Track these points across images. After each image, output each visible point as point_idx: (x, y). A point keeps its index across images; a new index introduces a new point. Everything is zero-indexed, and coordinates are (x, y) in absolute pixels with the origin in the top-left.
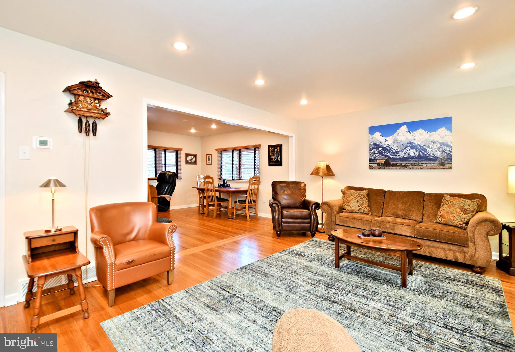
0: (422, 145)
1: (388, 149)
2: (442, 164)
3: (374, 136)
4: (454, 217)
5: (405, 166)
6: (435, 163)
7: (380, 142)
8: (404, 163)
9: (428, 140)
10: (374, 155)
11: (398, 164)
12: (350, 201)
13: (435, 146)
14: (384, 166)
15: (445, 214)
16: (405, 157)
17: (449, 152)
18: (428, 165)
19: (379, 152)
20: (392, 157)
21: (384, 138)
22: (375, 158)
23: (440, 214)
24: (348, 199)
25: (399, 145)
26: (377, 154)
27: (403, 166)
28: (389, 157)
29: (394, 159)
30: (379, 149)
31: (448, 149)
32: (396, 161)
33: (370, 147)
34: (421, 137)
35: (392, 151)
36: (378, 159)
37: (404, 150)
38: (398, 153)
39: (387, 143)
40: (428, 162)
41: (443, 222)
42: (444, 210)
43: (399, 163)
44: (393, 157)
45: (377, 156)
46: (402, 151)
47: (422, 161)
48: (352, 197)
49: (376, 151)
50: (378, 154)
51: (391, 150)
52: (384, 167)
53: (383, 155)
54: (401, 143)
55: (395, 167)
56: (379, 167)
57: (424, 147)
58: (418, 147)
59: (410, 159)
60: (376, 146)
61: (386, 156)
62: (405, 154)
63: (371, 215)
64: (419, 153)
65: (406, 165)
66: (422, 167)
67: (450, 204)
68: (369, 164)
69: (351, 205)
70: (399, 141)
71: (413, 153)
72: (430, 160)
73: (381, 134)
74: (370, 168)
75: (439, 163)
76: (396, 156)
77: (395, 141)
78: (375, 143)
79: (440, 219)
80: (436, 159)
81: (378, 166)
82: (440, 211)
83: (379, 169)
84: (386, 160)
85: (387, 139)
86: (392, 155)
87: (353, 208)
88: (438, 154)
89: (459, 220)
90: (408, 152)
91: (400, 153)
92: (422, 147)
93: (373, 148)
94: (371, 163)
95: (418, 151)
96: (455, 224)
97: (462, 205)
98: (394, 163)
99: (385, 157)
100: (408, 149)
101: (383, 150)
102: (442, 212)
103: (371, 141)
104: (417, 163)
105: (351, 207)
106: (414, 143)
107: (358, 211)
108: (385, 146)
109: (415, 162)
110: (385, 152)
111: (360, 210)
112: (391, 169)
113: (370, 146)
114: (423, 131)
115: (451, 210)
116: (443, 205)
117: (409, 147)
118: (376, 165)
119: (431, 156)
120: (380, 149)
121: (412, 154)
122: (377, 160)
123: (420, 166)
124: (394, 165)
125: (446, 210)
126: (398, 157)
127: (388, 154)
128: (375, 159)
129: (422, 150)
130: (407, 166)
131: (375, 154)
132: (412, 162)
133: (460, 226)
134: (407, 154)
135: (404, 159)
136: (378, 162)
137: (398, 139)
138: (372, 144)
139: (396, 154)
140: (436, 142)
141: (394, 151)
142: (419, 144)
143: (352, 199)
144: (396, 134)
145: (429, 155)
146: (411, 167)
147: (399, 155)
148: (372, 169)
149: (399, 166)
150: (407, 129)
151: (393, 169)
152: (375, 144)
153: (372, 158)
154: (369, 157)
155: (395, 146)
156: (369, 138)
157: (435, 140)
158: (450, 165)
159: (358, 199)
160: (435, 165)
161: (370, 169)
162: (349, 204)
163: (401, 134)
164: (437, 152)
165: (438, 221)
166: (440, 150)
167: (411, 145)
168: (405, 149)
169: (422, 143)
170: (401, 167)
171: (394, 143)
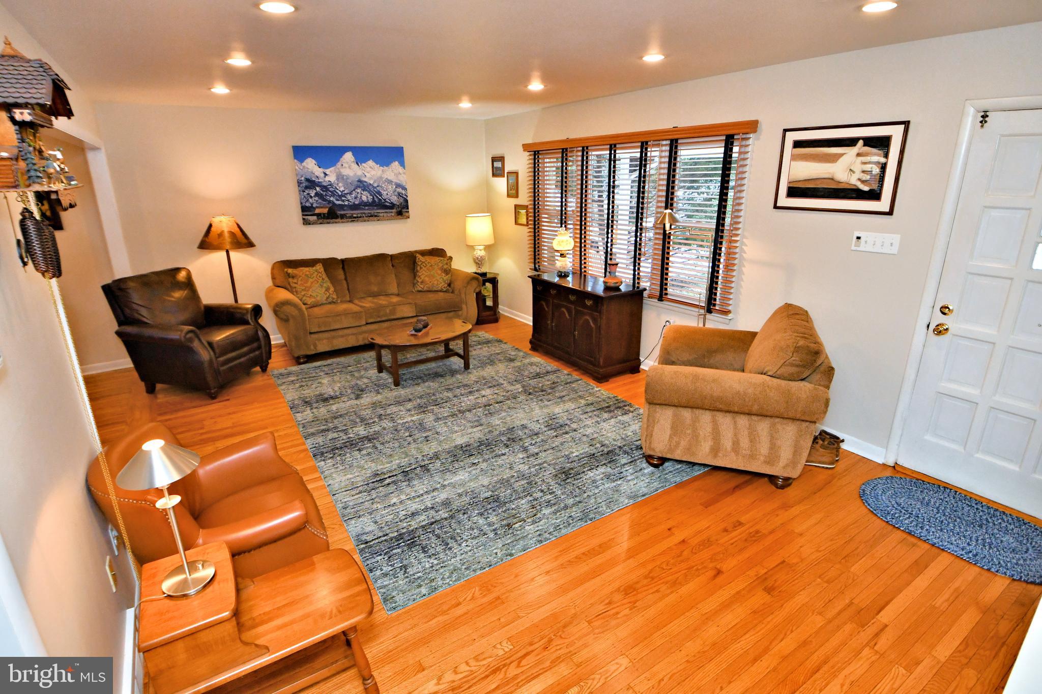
0: (375, 185)
1: (330, 189)
2: (400, 213)
3: (304, 164)
4: (438, 281)
5: (357, 217)
6: (392, 212)
7: (317, 177)
8: (356, 213)
9: (381, 178)
10: (310, 200)
11: (348, 215)
12: (310, 287)
13: (390, 187)
14: (328, 218)
15: (427, 279)
16: (357, 203)
17: (405, 197)
18: (385, 215)
19: (317, 194)
20: (338, 203)
21: (321, 170)
22: (312, 204)
23: (420, 281)
24: (306, 285)
25: (346, 185)
26: (314, 198)
27: (355, 218)
28: (334, 203)
29: (342, 207)
30: (316, 190)
31: (403, 192)
32: (344, 210)
33: (301, 185)
34: (373, 173)
35: (337, 193)
36: (317, 207)
37: (354, 192)
38: (345, 197)
39: (327, 179)
40: (383, 211)
41: (425, 289)
42: (423, 274)
43: (349, 212)
44: (340, 202)
45: (314, 201)
46: (350, 193)
47: (378, 209)
48: (311, 280)
49: (313, 193)
50: (317, 198)
51: (335, 191)
52: (328, 221)
53: (325, 200)
54: (348, 180)
55: (345, 220)
56: (321, 221)
57: (378, 188)
58: (371, 187)
59: (363, 206)
60: (310, 183)
61: (330, 202)
62: (356, 198)
63: (341, 302)
64: (373, 198)
65: (359, 215)
66: (378, 218)
67: (428, 265)
68: (303, 215)
69: (314, 294)
70: (345, 177)
71: (366, 197)
72: (386, 207)
73: (315, 163)
74: (306, 222)
75: (397, 212)
76: (343, 201)
77: (340, 177)
78: (308, 177)
79: (422, 286)
80: (393, 206)
81: (318, 219)
82: (419, 277)
83: (321, 223)
84: (330, 209)
85: (328, 171)
86: (338, 200)
87: (318, 298)
88: (394, 199)
89: (443, 284)
90: (359, 196)
91: (349, 197)
92: (375, 188)
93: (306, 187)
94: (306, 213)
95: (371, 195)
96: (440, 288)
97: (441, 265)
98: (342, 212)
99: (328, 204)
100: (359, 190)
101: (323, 191)
102: (422, 277)
103: (302, 173)
104: (372, 212)
105: (314, 298)
106: (366, 182)
107: (325, 302)
108: (325, 184)
109: (370, 212)
110: (326, 195)
111: (327, 298)
112: (339, 222)
113: (299, 183)
114: (374, 164)
115: (432, 273)
116: (421, 268)
117: (359, 187)
118: (315, 218)
119: (387, 202)
120: (318, 189)
121: (364, 198)
122: (315, 208)
123: (376, 216)
124: (342, 217)
125: (427, 274)
126: (346, 203)
127: (332, 199)
128: (312, 207)
129: (376, 192)
130: (360, 217)
131: (311, 197)
132: (366, 212)
133: (445, 289)
134: (358, 199)
135: (354, 207)
136: (317, 211)
137: (344, 174)
138: (303, 178)
139: (343, 198)
140: (390, 182)
141: (340, 193)
142: (372, 183)
143: (312, 283)
144: (339, 164)
145: (385, 200)
146: (365, 218)
147: (348, 201)
148: (310, 224)
149: (350, 217)
150: (353, 159)
151: (342, 222)
152: (307, 180)
153: (308, 204)
154: (301, 203)
155: (340, 184)
156: (297, 168)
157: (389, 178)
158: (407, 214)
159: (320, 281)
160: (393, 214)
161: (306, 224)
162: (310, 293)
163: (347, 166)
164: (393, 196)
165: (420, 289)
166: (396, 193)
167: (362, 185)
168: (354, 190)
169: (375, 182)
170: (353, 219)
171: (338, 179)
